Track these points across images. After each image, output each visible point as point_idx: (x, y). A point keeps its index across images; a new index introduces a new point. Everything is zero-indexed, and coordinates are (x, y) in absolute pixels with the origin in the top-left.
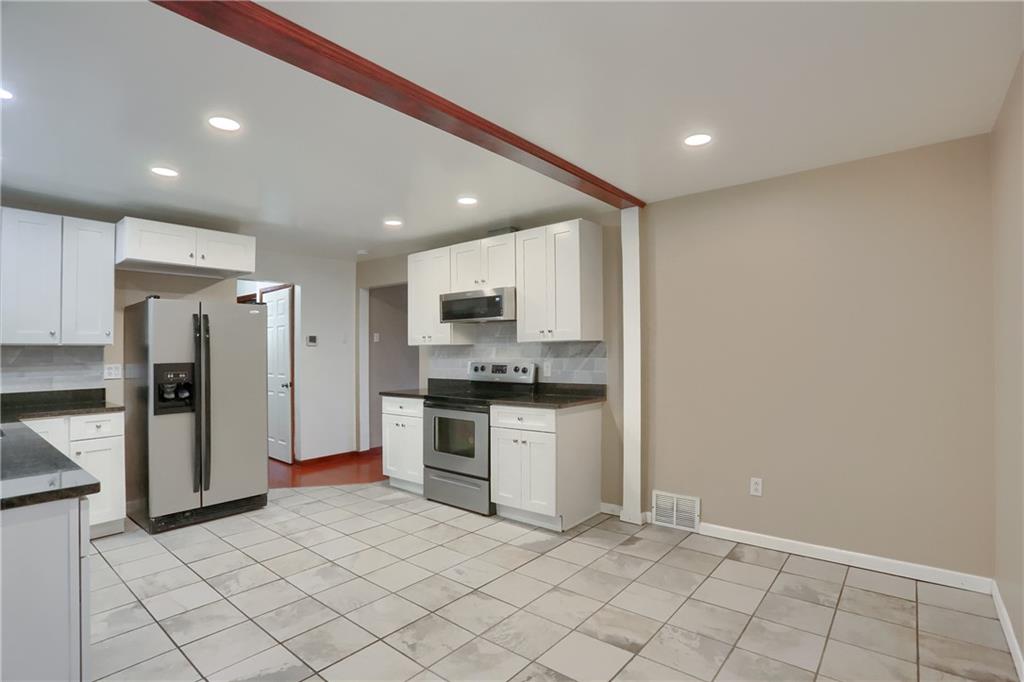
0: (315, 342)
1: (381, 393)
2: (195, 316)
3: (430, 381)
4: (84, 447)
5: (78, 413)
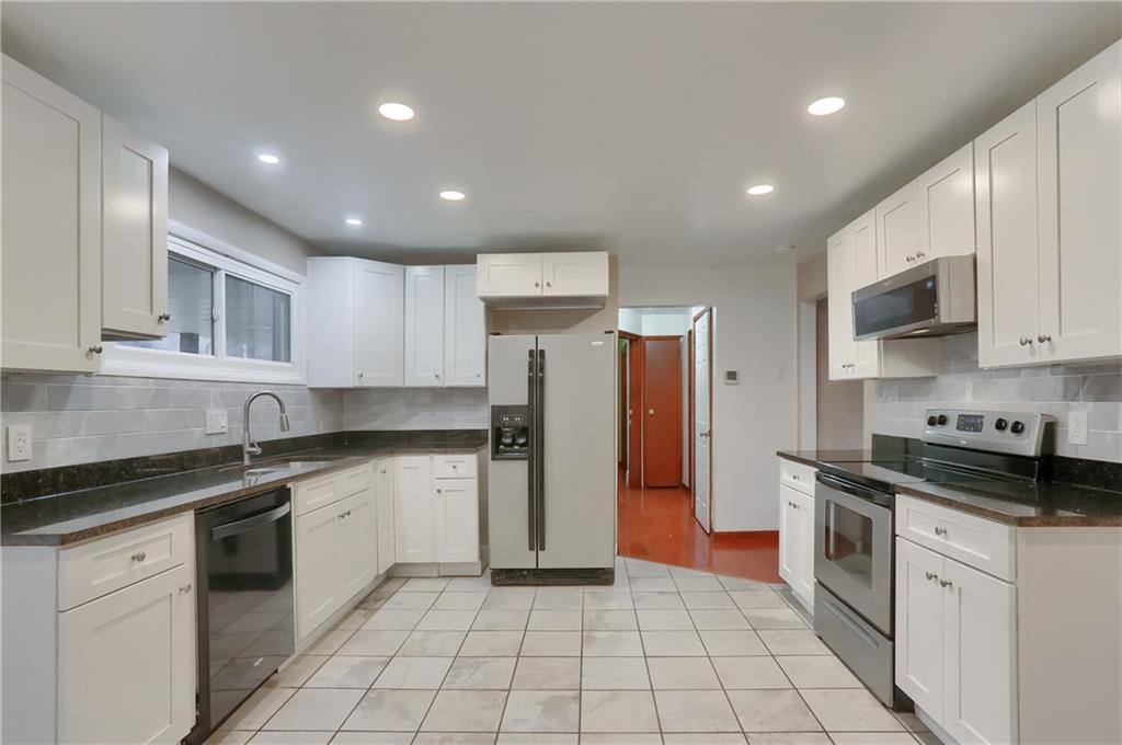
0: (734, 378)
1: (779, 454)
2: (531, 352)
3: (875, 437)
4: (443, 485)
5: (440, 453)
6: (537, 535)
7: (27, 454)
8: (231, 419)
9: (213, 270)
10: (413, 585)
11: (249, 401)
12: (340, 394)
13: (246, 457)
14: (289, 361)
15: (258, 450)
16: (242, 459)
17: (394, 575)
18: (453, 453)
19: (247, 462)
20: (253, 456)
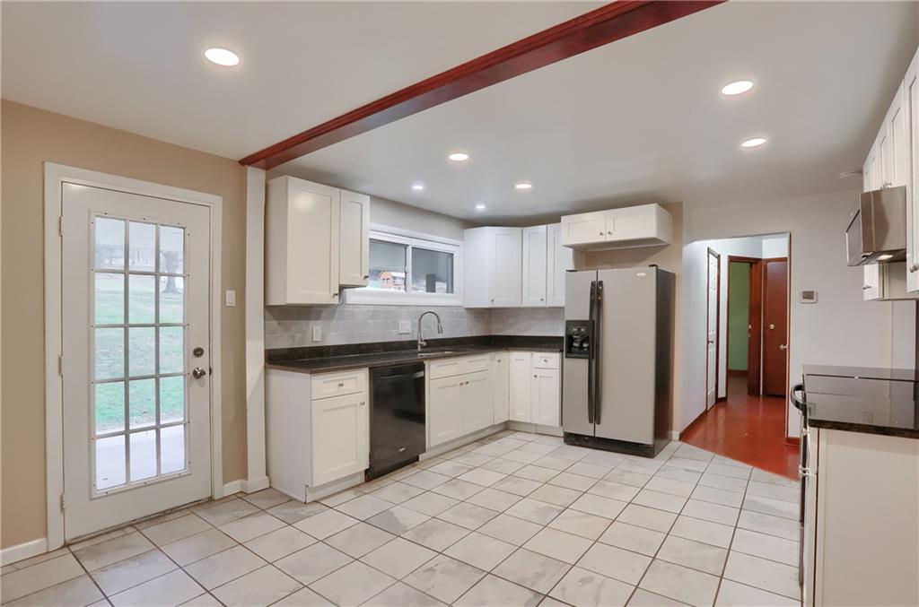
0: (811, 298)
4: (538, 372)
5: (536, 351)
6: (595, 414)
7: (319, 339)
8: (413, 326)
9: (406, 246)
10: (518, 435)
11: (421, 316)
12: (489, 311)
13: (419, 347)
14: (452, 292)
15: (425, 344)
16: (417, 348)
17: (507, 427)
18: (545, 351)
19: (419, 350)
20: (422, 347)
